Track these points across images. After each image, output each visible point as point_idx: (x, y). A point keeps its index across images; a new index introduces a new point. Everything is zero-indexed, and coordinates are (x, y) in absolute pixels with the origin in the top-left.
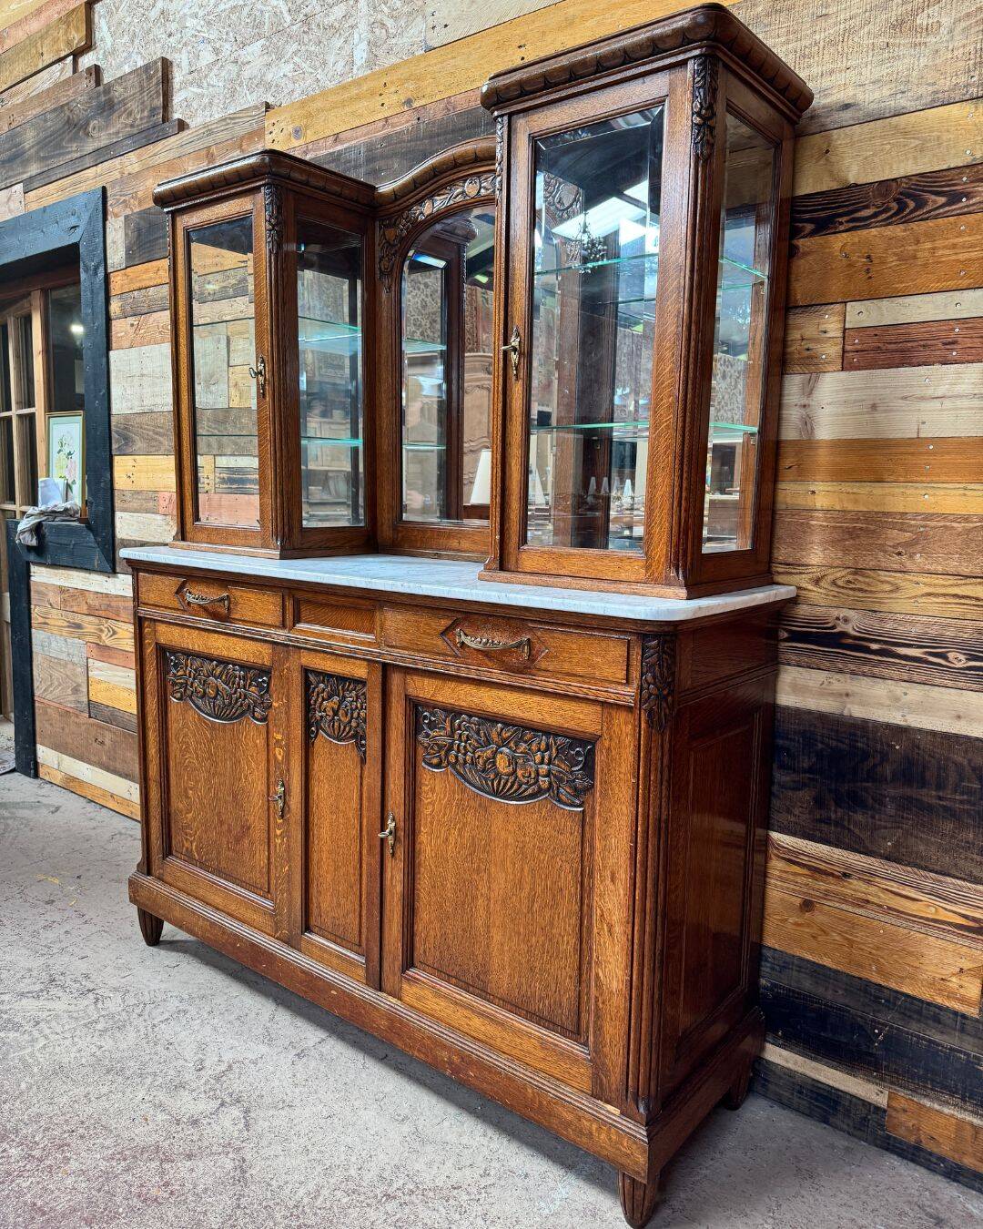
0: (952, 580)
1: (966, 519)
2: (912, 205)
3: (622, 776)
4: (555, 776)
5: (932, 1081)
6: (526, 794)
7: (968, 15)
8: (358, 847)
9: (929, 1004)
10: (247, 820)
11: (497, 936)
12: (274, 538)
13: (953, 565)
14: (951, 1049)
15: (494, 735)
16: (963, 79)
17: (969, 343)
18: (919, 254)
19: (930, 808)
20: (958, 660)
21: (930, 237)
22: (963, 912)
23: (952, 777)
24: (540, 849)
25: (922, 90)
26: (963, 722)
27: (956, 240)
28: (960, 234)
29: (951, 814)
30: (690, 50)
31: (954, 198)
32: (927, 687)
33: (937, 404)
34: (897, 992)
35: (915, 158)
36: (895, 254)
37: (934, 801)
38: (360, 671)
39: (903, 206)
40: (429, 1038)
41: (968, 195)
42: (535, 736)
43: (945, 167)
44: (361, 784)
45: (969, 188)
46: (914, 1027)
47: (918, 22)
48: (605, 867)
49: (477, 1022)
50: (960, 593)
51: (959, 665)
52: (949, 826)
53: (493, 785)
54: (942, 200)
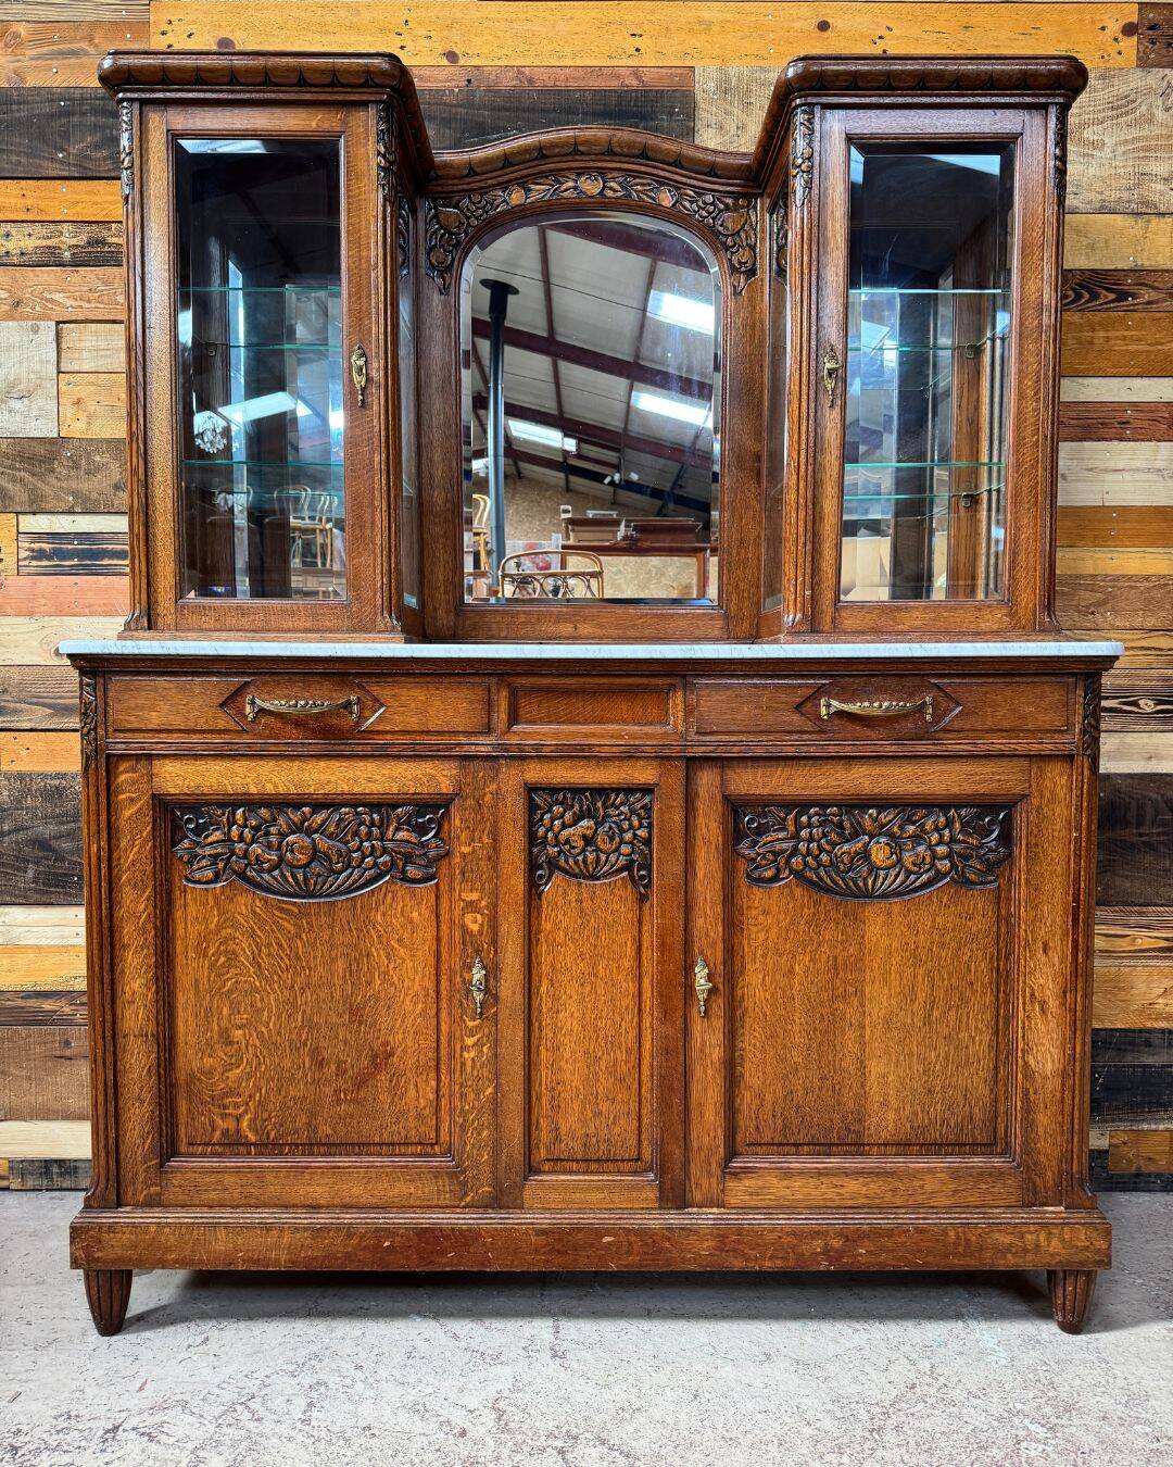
0: (1138, 635)
1: (1147, 578)
2: (1087, 296)
3: (1056, 834)
4: (959, 855)
5: (1149, 1103)
6: (917, 884)
7: (1126, 141)
8: (636, 1019)
9: (1140, 1031)
10: (388, 1043)
11: (875, 1068)
12: (386, 614)
13: (1137, 623)
14: (1163, 1067)
15: (867, 821)
16: (1125, 195)
17: (1138, 424)
18: (1096, 341)
19: (1132, 846)
20: (1147, 705)
21: (1105, 326)
22: (1164, 935)
23: (1149, 813)
24: (942, 945)
25: (1093, 196)
26: (1154, 761)
27: (1126, 333)
28: (1128, 328)
29: (1150, 847)
30: (1054, 96)
31: (1122, 296)
32: (1122, 735)
33: (1117, 476)
34: (1111, 1030)
35: (1087, 255)
36: (1074, 338)
37: (1135, 839)
38: (644, 774)
39: (1078, 296)
40: (788, 1234)
41: (1134, 296)
42: (929, 814)
43: (1113, 267)
44: (640, 932)
45: (1134, 289)
46: (1129, 1059)
47: (1085, 135)
48: (1034, 940)
49: (853, 1186)
50: (1146, 645)
51: (1149, 710)
52: (1148, 859)
53: (865, 884)
54: (1112, 296)
